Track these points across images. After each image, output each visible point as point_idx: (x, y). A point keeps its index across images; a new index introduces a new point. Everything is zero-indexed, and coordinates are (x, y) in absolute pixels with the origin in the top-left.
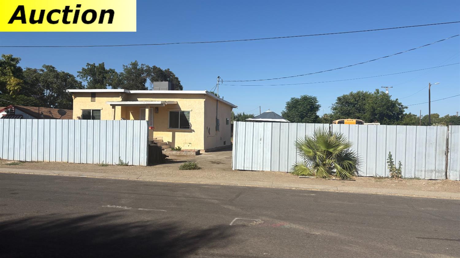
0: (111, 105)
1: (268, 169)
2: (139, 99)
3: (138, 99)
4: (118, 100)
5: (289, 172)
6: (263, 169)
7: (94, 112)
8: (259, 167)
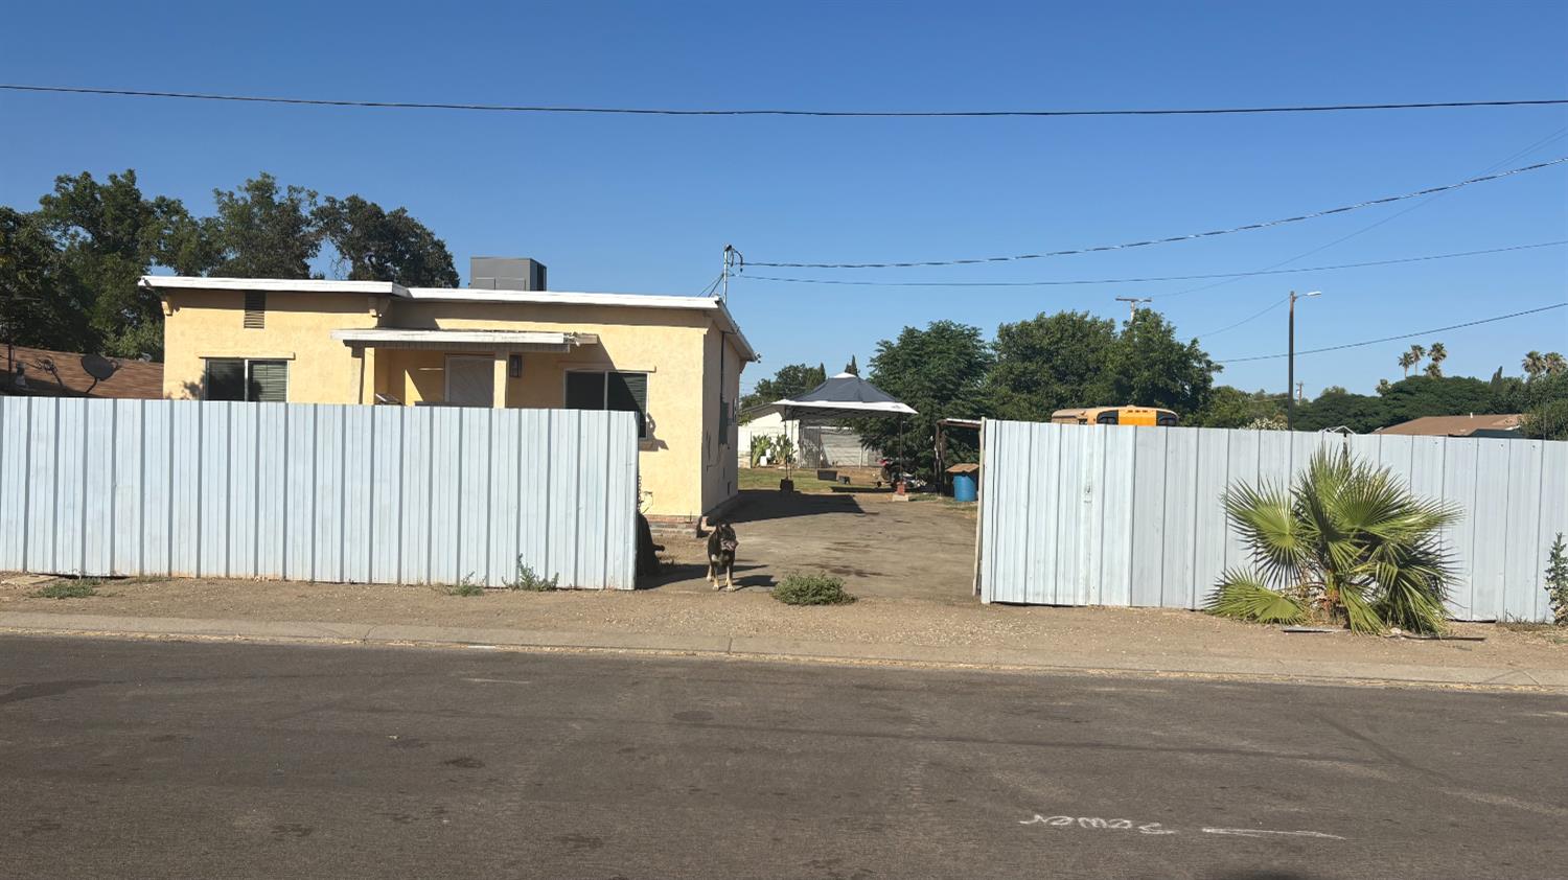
0: (347, 343)
1: (1119, 599)
2: (442, 323)
3: (438, 321)
4: (363, 325)
5: (1197, 608)
6: (1100, 600)
7: (256, 367)
8: (1081, 592)
